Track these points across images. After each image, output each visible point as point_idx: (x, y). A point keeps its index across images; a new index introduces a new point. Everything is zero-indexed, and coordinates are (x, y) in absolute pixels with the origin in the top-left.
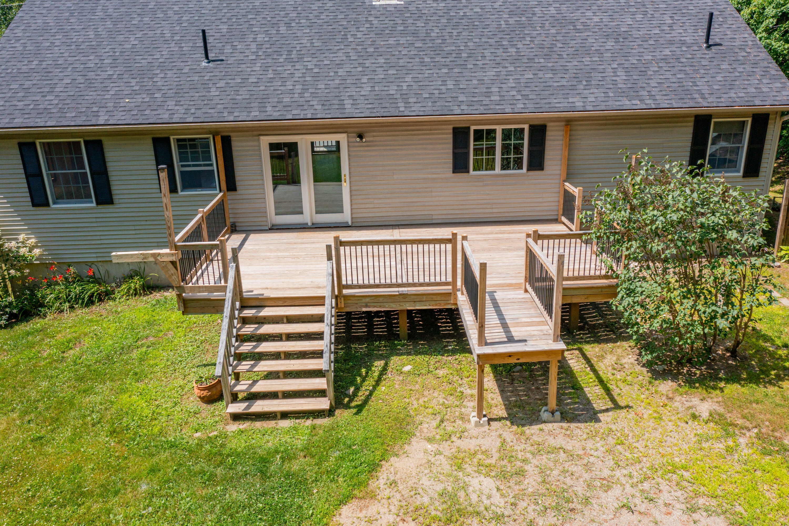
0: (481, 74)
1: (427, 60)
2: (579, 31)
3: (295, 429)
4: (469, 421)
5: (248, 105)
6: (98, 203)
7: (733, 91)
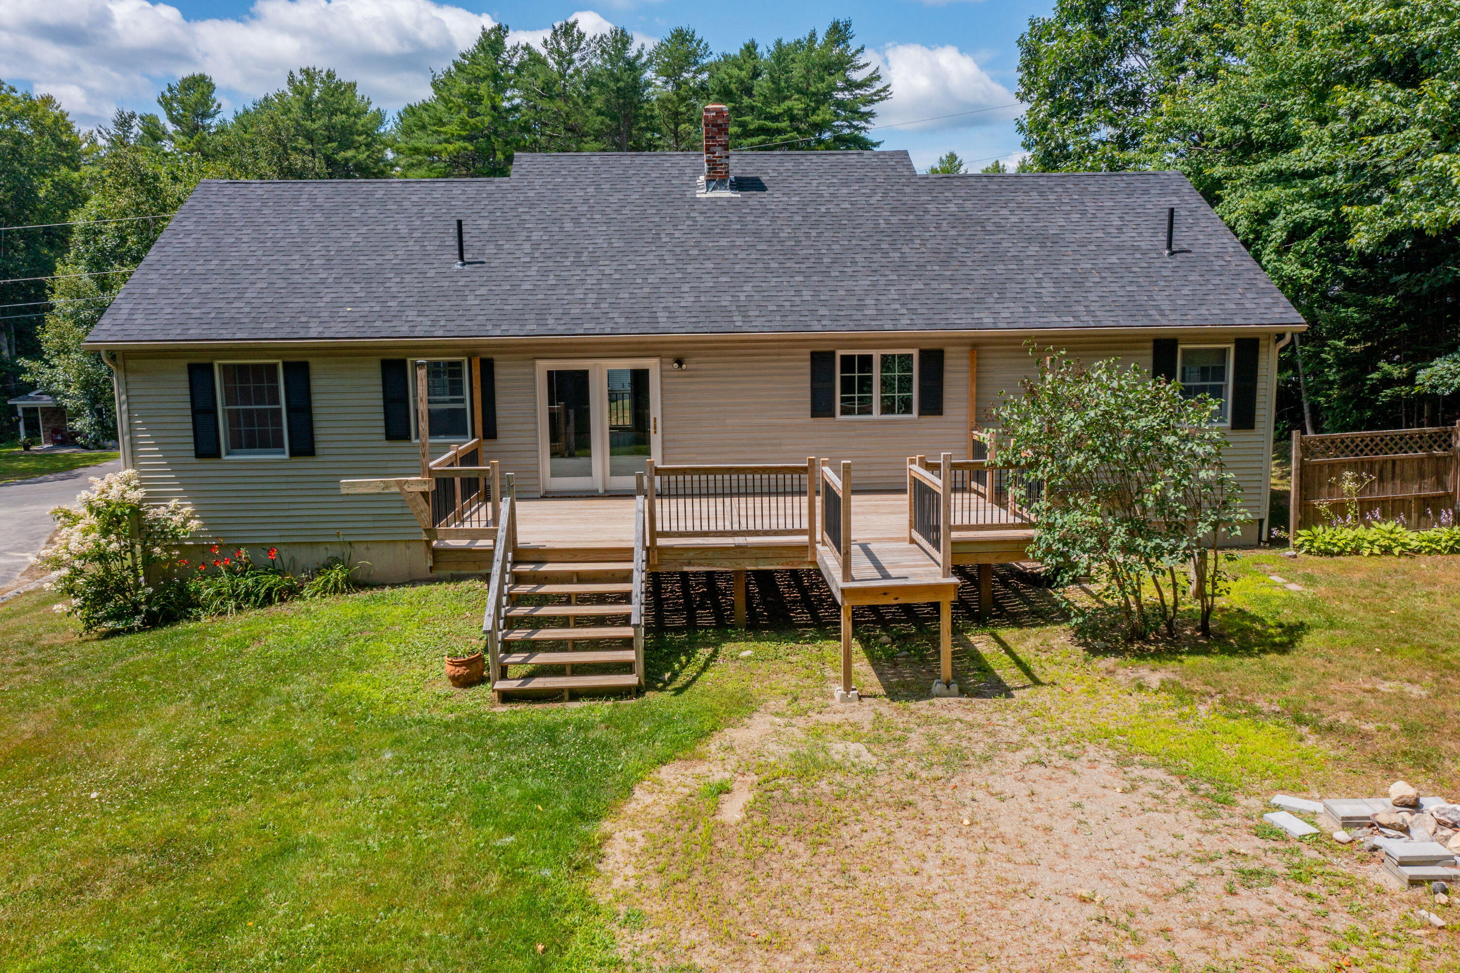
0: (850, 283)
1: (773, 265)
2: (990, 233)
3: (590, 708)
4: (833, 697)
5: (521, 317)
6: (293, 454)
7: (1205, 307)
